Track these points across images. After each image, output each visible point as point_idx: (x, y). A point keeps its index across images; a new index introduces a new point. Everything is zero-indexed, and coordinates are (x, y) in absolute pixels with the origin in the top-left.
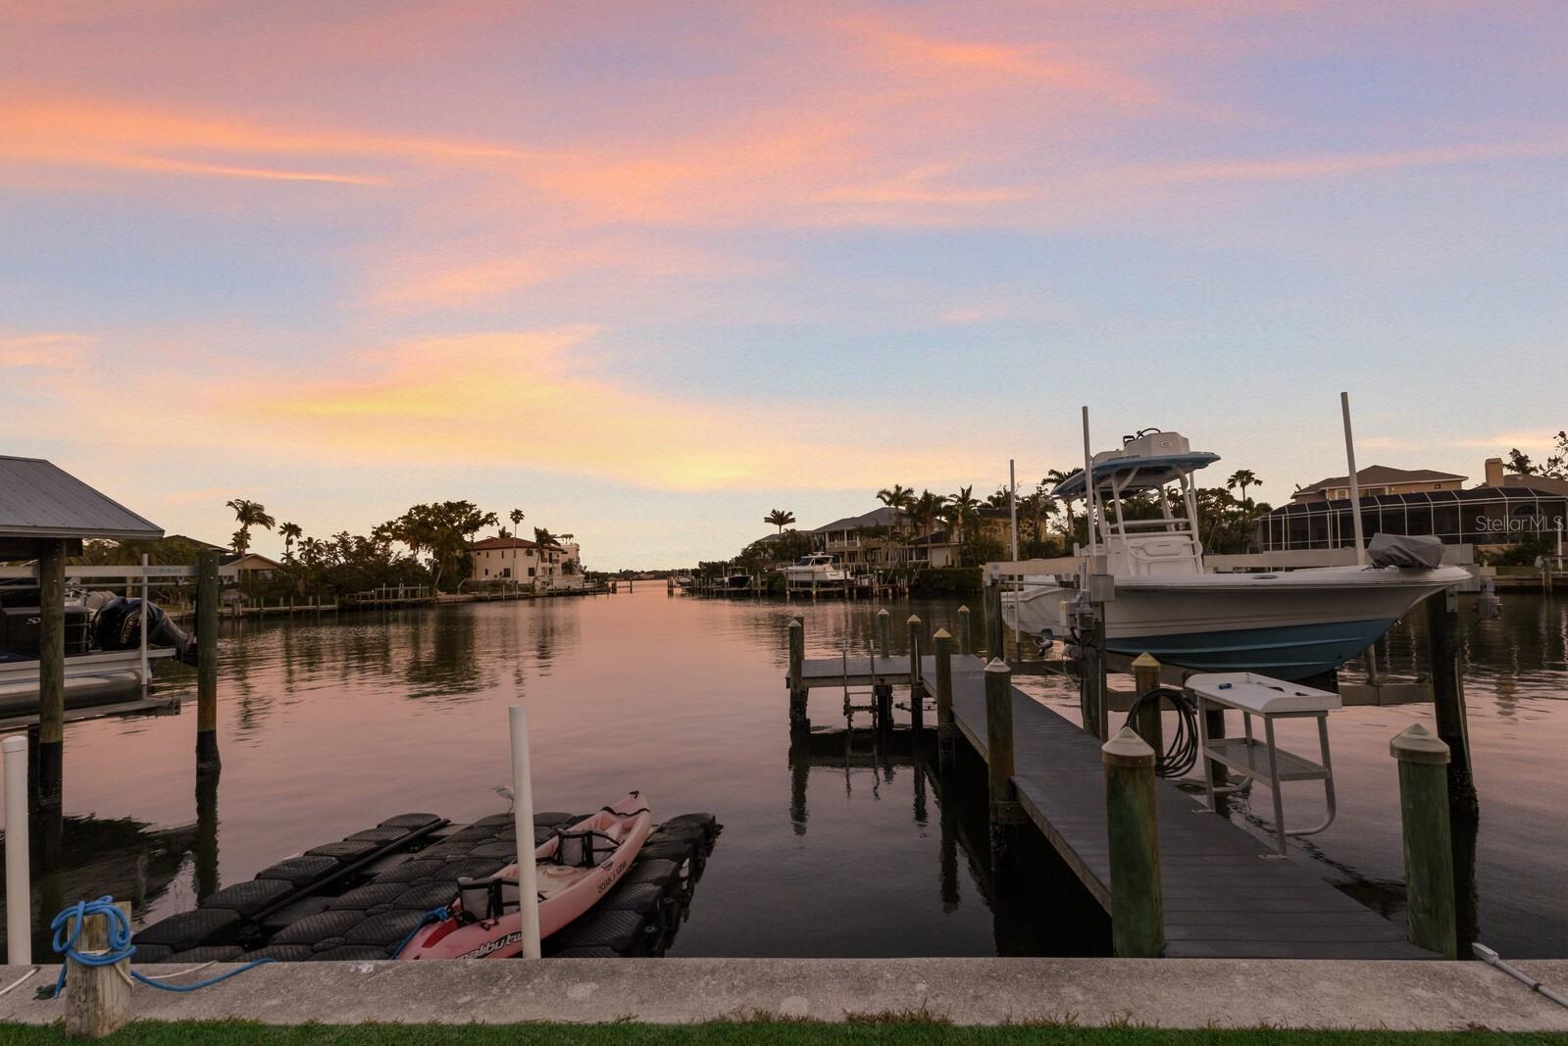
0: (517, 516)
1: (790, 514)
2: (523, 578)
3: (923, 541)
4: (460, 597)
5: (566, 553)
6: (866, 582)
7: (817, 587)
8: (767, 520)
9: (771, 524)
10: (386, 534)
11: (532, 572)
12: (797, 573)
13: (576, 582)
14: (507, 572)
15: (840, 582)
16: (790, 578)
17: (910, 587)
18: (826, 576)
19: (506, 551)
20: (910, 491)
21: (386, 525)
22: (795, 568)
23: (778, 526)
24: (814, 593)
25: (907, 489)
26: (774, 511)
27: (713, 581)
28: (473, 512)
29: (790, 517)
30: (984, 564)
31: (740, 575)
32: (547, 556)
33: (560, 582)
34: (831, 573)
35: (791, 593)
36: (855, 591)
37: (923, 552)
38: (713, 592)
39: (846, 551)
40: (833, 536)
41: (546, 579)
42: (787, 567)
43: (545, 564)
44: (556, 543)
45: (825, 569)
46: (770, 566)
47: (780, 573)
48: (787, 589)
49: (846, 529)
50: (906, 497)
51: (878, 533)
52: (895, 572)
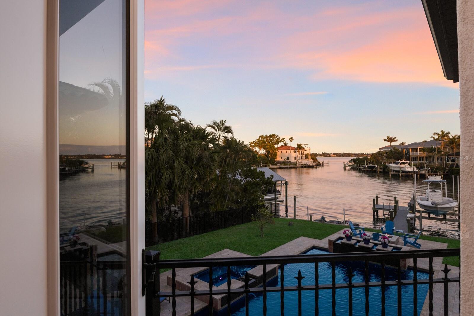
0: (291, 139)
1: (395, 138)
2: (293, 160)
4: (276, 166)
5: (306, 151)
6: (424, 172)
7: (402, 173)
8: (385, 140)
9: (387, 142)
10: (253, 145)
11: (295, 158)
12: (394, 167)
13: (310, 162)
14: (288, 158)
15: (411, 172)
16: (391, 168)
18: (406, 169)
19: (287, 151)
20: (449, 133)
21: (253, 142)
22: (393, 165)
23: (390, 143)
24: (401, 175)
26: (388, 137)
27: (361, 166)
28: (278, 138)
29: (395, 139)
31: (372, 165)
32: (300, 153)
33: (305, 162)
34: (408, 168)
35: (391, 174)
36: (418, 175)
38: (361, 170)
39: (419, 156)
40: (413, 150)
41: (300, 161)
42: (390, 164)
43: (300, 156)
44: (303, 148)
45: (405, 166)
46: (384, 161)
47: (387, 166)
48: (390, 172)
49: (419, 148)
50: (446, 136)
51: (432, 150)
52: (437, 168)
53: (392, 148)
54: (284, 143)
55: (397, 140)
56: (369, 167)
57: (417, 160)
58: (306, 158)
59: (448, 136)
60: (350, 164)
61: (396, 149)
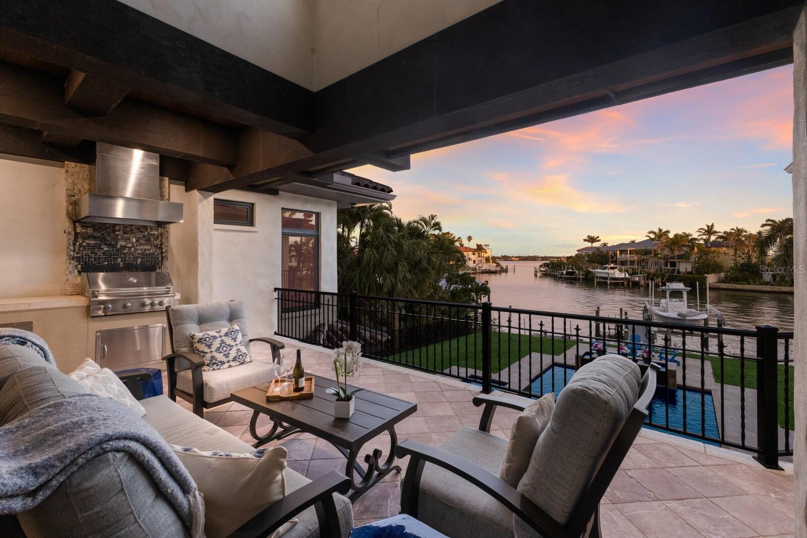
0: (470, 238)
1: (598, 237)
2: (471, 264)
3: (673, 258)
5: (487, 253)
6: (637, 279)
7: (610, 280)
8: (585, 240)
9: (587, 242)
11: (474, 262)
12: (600, 273)
13: (492, 266)
15: (622, 279)
16: (596, 275)
17: (661, 282)
18: (615, 276)
20: (668, 232)
22: (599, 270)
23: (591, 243)
24: (609, 283)
25: (666, 230)
26: (589, 236)
27: (557, 271)
28: (452, 236)
29: (598, 239)
30: (708, 274)
31: (571, 270)
32: (480, 255)
33: (486, 267)
34: (618, 274)
35: (597, 282)
36: (631, 283)
37: (673, 264)
38: (557, 277)
39: (628, 260)
40: (622, 252)
41: (480, 265)
42: (595, 269)
43: (479, 259)
44: (485, 250)
45: (615, 272)
46: (586, 266)
47: (591, 272)
48: (595, 279)
49: (629, 249)
50: (665, 235)
51: (647, 252)
52: (654, 275)
53: (595, 250)
54: (459, 243)
55: (599, 240)
56: (568, 273)
57: (626, 265)
58: (486, 262)
59: (667, 235)
60: (542, 269)
61: (600, 251)
